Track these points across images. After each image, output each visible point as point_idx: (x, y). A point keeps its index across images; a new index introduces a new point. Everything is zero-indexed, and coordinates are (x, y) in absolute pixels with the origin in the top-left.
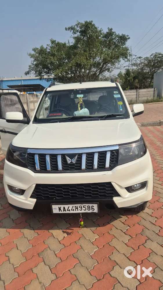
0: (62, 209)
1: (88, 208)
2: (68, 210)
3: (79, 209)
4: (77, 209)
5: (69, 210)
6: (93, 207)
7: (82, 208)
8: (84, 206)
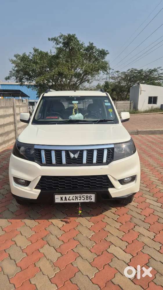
0: (64, 199)
1: (87, 198)
2: (68, 200)
3: (78, 198)
4: (76, 199)
5: (70, 200)
6: (91, 197)
7: (81, 198)
8: (83, 196)
